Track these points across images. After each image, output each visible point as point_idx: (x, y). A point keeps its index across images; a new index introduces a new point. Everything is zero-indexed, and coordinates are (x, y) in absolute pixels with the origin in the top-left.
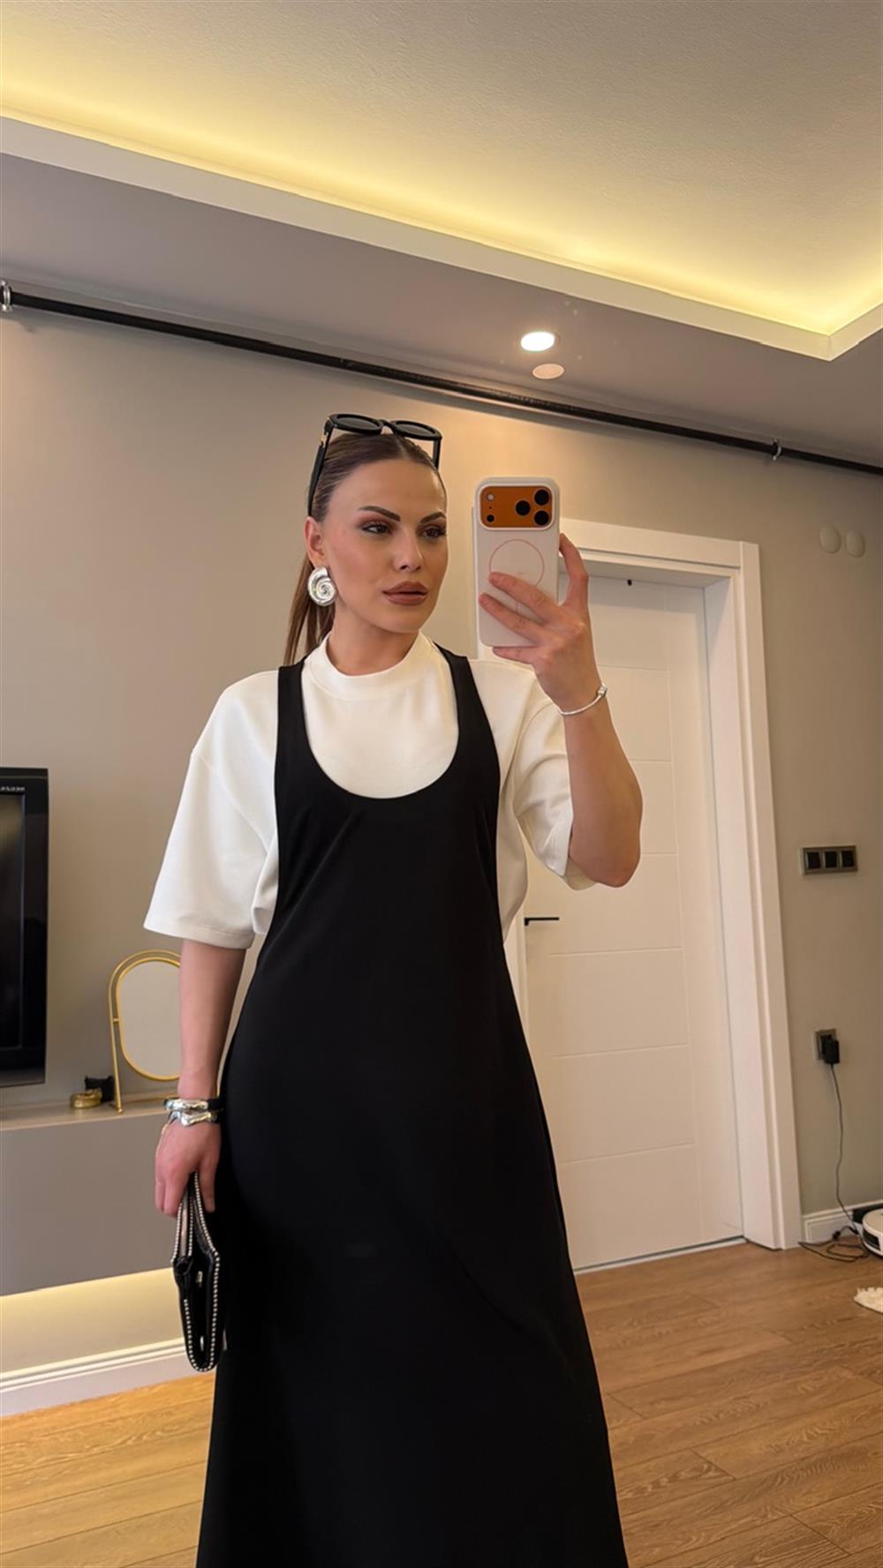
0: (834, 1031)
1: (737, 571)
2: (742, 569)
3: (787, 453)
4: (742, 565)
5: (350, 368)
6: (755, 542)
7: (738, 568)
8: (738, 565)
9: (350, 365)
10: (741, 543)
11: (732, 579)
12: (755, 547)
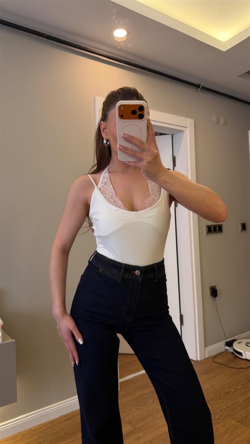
0: (215, 286)
1: (187, 128)
2: (188, 128)
3: (204, 88)
4: (188, 127)
5: (45, 37)
6: (193, 119)
7: (187, 127)
8: (187, 126)
9: (45, 36)
10: (188, 119)
11: (185, 132)
12: (193, 120)
